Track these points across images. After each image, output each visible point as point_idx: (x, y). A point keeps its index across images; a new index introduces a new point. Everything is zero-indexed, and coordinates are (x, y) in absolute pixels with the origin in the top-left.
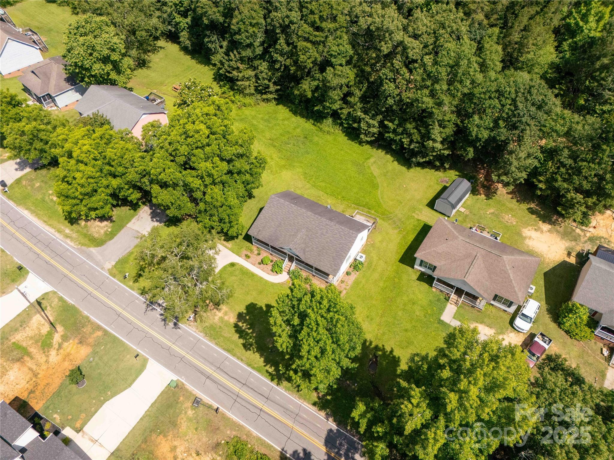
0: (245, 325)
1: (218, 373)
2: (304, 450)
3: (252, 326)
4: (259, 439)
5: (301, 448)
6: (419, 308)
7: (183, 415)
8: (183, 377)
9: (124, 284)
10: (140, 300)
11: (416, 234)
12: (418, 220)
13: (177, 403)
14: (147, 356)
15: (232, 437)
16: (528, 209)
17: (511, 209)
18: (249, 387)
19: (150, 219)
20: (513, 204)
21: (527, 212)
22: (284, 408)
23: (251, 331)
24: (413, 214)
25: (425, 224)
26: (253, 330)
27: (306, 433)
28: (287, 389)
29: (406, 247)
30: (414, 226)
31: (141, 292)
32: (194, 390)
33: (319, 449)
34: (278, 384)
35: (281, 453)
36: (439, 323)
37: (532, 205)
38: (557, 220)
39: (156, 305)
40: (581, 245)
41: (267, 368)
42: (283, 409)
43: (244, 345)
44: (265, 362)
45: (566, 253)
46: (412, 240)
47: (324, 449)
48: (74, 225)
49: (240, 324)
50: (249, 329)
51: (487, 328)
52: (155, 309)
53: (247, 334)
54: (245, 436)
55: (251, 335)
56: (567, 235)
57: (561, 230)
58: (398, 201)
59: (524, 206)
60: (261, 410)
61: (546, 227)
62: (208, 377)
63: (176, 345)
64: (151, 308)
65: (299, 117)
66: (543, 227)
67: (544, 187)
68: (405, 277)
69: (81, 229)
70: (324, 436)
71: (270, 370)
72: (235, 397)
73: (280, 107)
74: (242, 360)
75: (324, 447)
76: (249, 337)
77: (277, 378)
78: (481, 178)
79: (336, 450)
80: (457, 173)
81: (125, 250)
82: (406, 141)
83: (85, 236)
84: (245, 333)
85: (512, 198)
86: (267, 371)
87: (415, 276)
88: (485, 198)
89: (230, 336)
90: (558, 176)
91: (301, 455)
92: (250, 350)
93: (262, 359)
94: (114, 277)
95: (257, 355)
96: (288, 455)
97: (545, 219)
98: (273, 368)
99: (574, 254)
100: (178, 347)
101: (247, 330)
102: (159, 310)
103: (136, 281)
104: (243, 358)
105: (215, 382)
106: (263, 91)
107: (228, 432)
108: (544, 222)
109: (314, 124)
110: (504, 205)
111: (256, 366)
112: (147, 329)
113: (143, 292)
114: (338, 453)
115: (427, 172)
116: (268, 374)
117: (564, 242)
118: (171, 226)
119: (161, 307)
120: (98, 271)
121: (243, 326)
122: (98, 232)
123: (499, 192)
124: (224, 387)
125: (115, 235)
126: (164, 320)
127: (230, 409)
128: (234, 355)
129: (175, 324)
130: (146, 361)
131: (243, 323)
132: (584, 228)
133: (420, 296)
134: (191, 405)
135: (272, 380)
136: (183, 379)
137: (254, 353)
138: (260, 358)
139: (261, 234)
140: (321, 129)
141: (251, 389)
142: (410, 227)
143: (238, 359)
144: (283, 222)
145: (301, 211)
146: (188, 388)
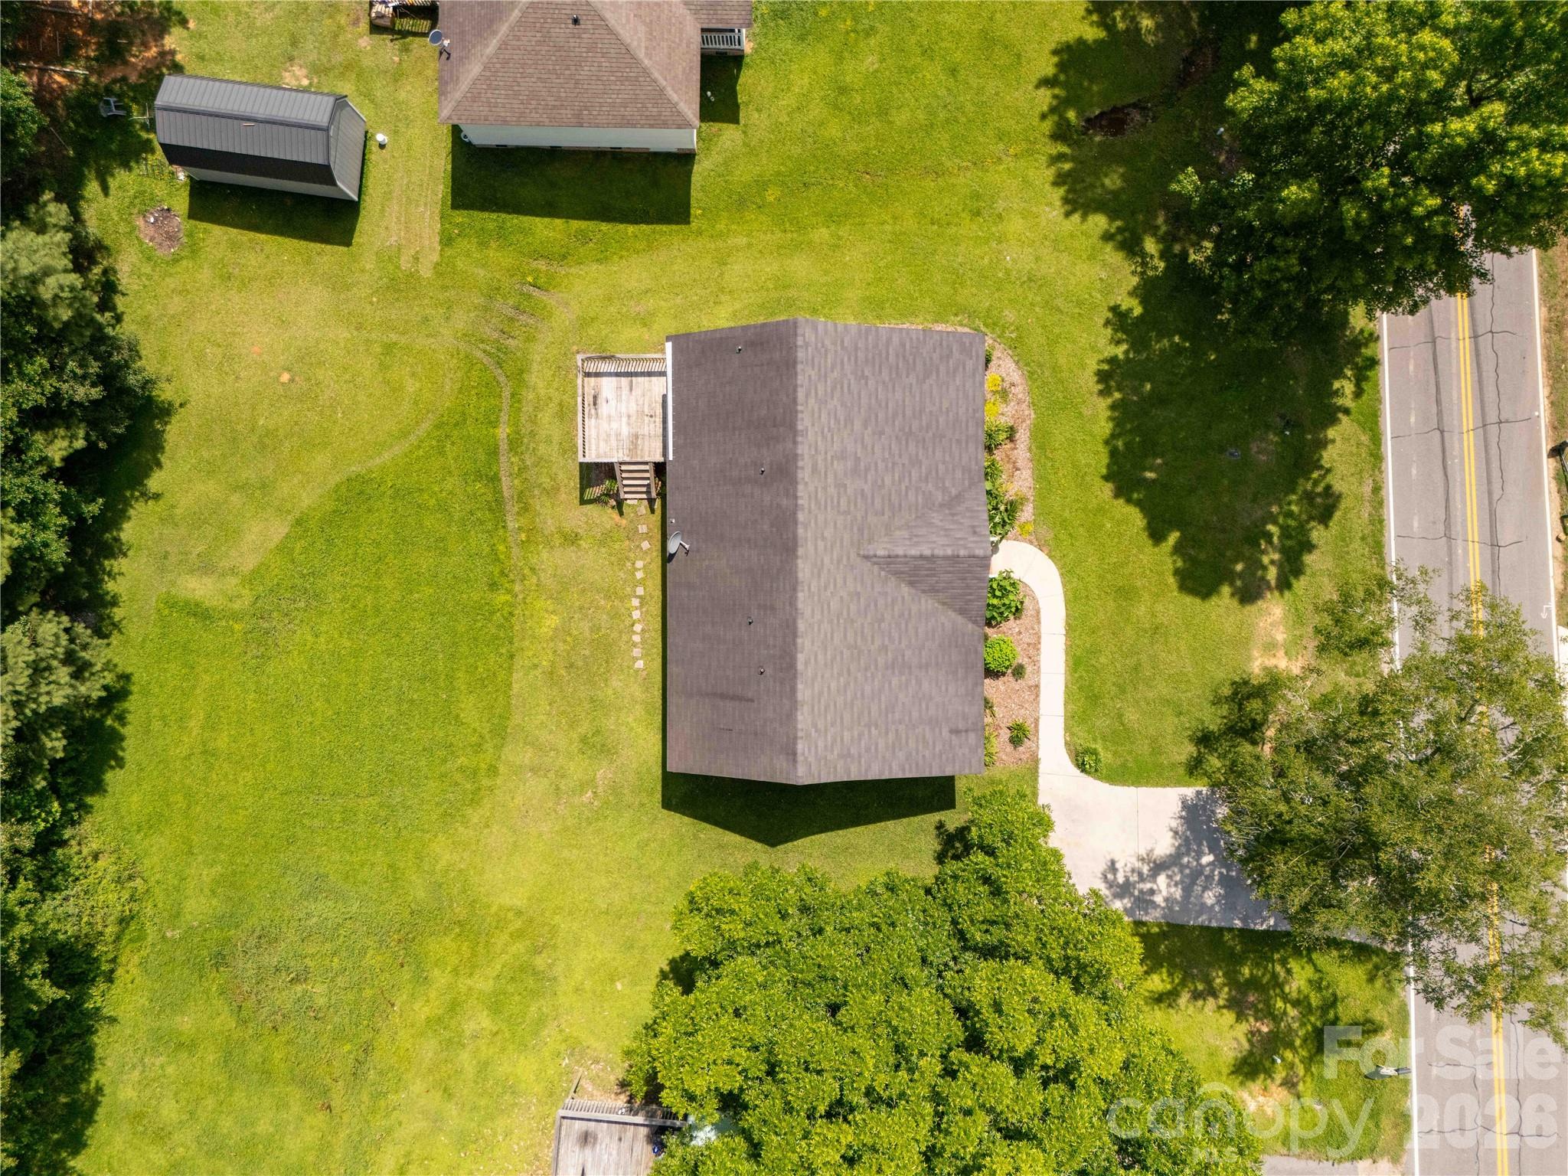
0: (1266, 560)
1: (1464, 527)
3: (1255, 537)
4: (1546, 295)
8: (1544, 616)
11: (527, 221)
12: (447, 241)
18: (1440, 413)
23: (1272, 528)
24: (426, 272)
25: (455, 206)
26: (1265, 523)
29: (605, 227)
30: (483, 245)
31: (1393, 974)
32: (1555, 558)
34: (1374, 339)
41: (1347, 401)
43: (1325, 517)
44: (1333, 421)
46: (558, 222)
49: (1272, 574)
50: (1268, 536)
53: (1285, 533)
55: (1281, 520)
58: (383, 367)
60: (1475, 337)
62: (1495, 545)
68: (744, 173)
71: (1349, 387)
72: (1493, 430)
74: (1377, 489)
77: (1359, 354)
78: (69, 76)
84: (1289, 543)
86: (1358, 393)
87: (728, 135)
88: (176, 31)
89: (1326, 580)
92: (1328, 487)
93: (1331, 433)
94: (1405, 1116)
95: (1329, 456)
98: (1336, 385)
101: (1275, 540)
103: (1368, 1028)
104: (1367, 490)
105: (1492, 514)
111: (1365, 439)
113: (1386, 967)
116: (1365, 386)
121: (1272, 562)
124: (1489, 482)
127: (1532, 421)
128: (1379, 521)
131: (1265, 568)
135: (1373, 362)
136: (1548, 610)
137: (1328, 471)
138: (1333, 441)
139: (965, 718)
140: (124, 921)
141: (1438, 402)
142: (500, 258)
143: (1381, 503)
144: (881, 661)
145: (808, 612)
146: (1560, 579)
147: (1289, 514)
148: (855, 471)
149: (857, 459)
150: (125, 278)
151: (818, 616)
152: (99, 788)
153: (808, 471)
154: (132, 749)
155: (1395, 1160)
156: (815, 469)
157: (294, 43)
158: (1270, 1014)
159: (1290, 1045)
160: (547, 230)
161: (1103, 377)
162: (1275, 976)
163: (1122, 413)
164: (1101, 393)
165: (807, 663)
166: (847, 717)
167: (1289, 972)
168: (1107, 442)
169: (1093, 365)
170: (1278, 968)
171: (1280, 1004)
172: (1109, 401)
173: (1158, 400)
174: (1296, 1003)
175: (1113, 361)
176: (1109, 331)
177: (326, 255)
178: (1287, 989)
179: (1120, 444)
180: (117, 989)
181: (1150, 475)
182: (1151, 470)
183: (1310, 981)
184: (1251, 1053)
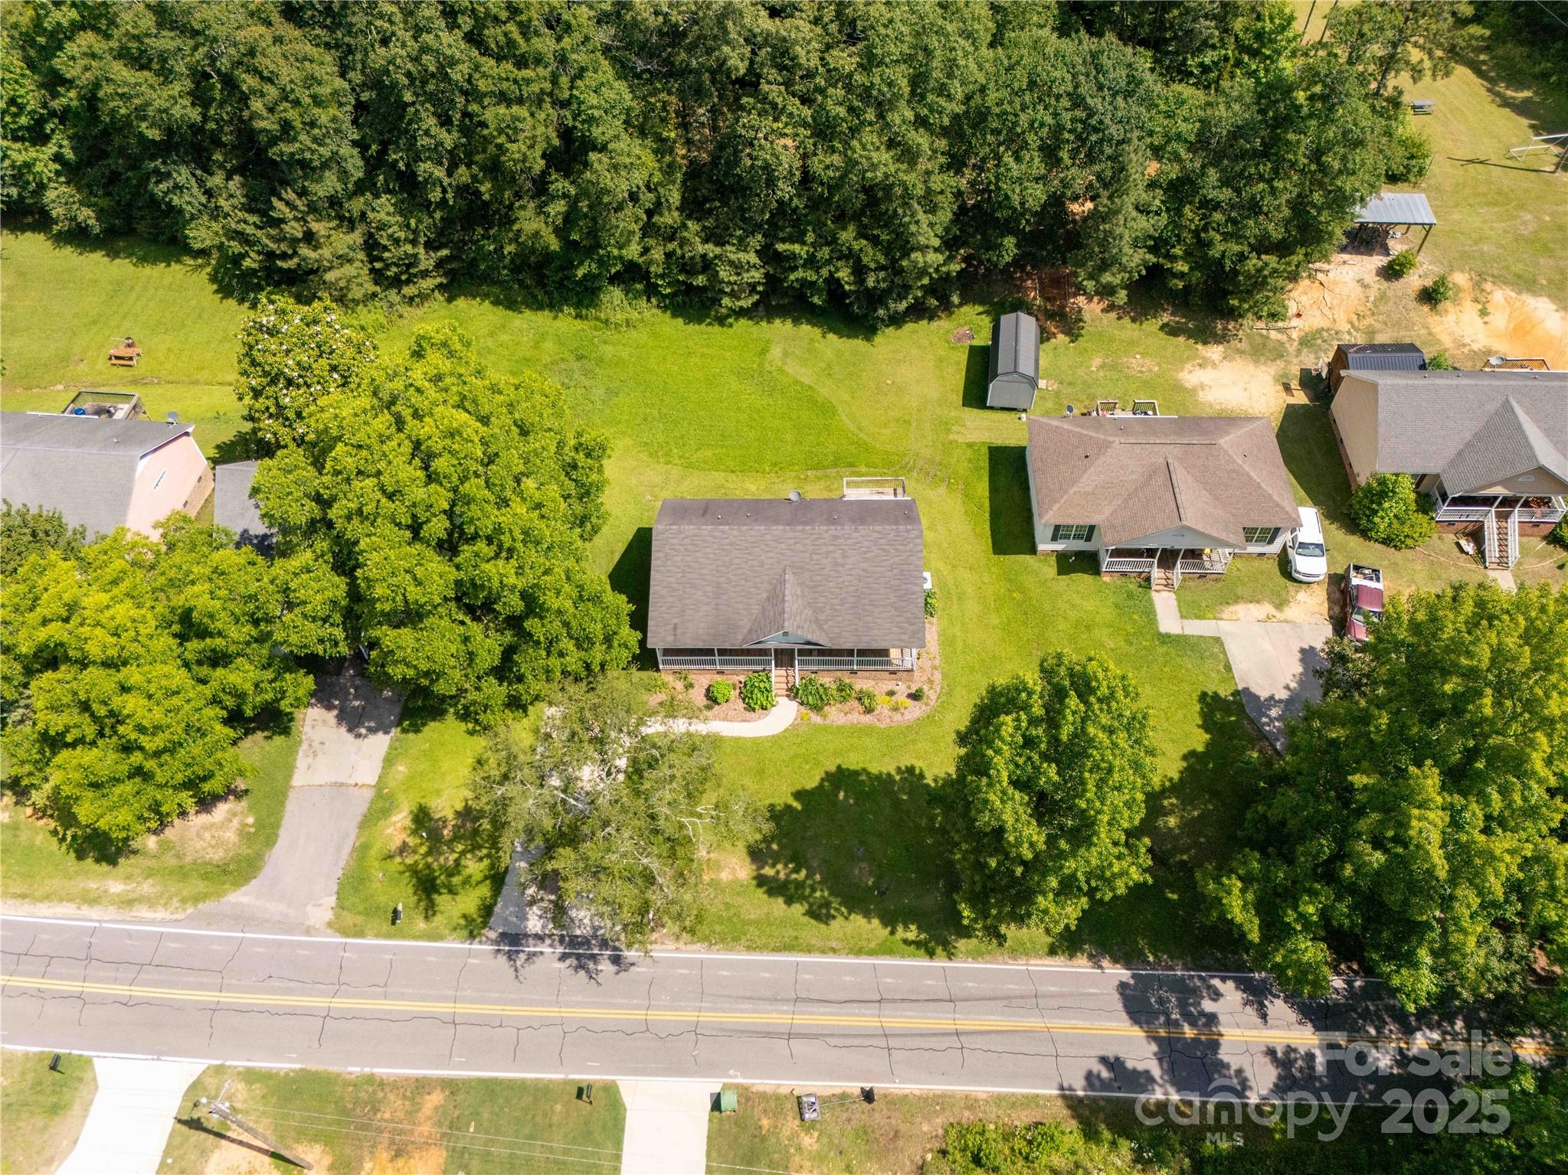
0: (779, 867)
1: (804, 1013)
2: (1104, 1060)
3: (798, 860)
4: (999, 1099)
5: (1096, 1060)
6: (1105, 631)
7: (797, 1159)
8: (731, 1072)
9: (404, 937)
10: (478, 954)
11: (986, 479)
12: (970, 445)
13: (763, 1139)
14: (605, 1077)
15: (941, 1132)
16: (1162, 328)
17: (1132, 343)
18: (894, 1001)
19: (350, 737)
20: (1128, 329)
21: (1162, 335)
22: (1002, 998)
23: (803, 873)
24: (951, 437)
25: (990, 448)
26: (808, 870)
27: (1081, 1024)
28: (976, 955)
29: (987, 515)
30: (970, 461)
31: (465, 933)
32: (779, 1086)
33: (1129, 1038)
34: (950, 956)
35: (1064, 1097)
36: (1163, 643)
37: (1166, 318)
38: (1225, 329)
39: (531, 941)
40: (1295, 361)
41: (900, 932)
42: (1000, 1004)
43: (812, 913)
44: (885, 924)
45: (1281, 388)
46: (987, 494)
47: (1137, 1033)
48: (121, 861)
49: (768, 871)
50: (796, 871)
51: (1252, 606)
52: (535, 954)
53: (800, 885)
54: (967, 1113)
55: (809, 882)
56: (1261, 351)
57: (1244, 346)
58: (898, 420)
59: (1152, 325)
60: (957, 1034)
61: (1214, 352)
62: (790, 1036)
63: (659, 1008)
64: (522, 956)
65: (528, 313)
66: (1209, 355)
67: (1186, 269)
68: (1029, 581)
69: (152, 863)
70: (1120, 1006)
71: (911, 935)
72: (883, 1043)
73: (461, 303)
74: (834, 951)
75: (1137, 1028)
76: (808, 891)
77: (938, 944)
78: (1035, 298)
79: (1162, 1019)
80: (981, 309)
81: (339, 850)
82: (844, 274)
83: (182, 873)
84: (792, 886)
85: (1119, 318)
86: (905, 942)
87: (1050, 570)
88: (1067, 339)
89: (765, 911)
90: (1212, 233)
91: (1105, 1074)
92: (834, 917)
93: (876, 922)
94: (361, 934)
95: (858, 920)
96: (1081, 1093)
97: (1205, 335)
98: (913, 927)
99: (1295, 384)
100: (666, 1008)
101: (794, 876)
102: (547, 950)
103: (430, 911)
104: (834, 944)
105: (815, 1036)
106: (404, 277)
107: (925, 1128)
108: (1205, 343)
109: (578, 316)
110: (1112, 339)
111: (873, 945)
112: (553, 1012)
113: (472, 928)
114: (1169, 1023)
115: (914, 332)
116: (913, 947)
117: (1263, 368)
118: (424, 725)
119: (548, 941)
120: (300, 944)
121: (778, 872)
122: (219, 843)
123: (1086, 316)
124: (840, 1036)
125: (277, 825)
126: (581, 967)
127: (892, 1075)
128: (809, 950)
129: (616, 960)
130: (611, 1091)
131: (773, 866)
132: (1280, 324)
133: (1089, 605)
134: (797, 1122)
135: (931, 954)
136: (736, 1076)
137: (847, 918)
138: (869, 922)
139: (684, 634)
140: (606, 322)
141: (903, 1000)
142: (963, 468)
143: (823, 952)
144: (722, 580)
145: (752, 533)
146: (761, 1089)
147: (814, 890)
148: (836, 564)
149: (843, 565)
150: (935, 324)
151: (750, 539)
152: (674, 315)
153: (834, 533)
154: (693, 328)
155: (330, 925)
156: (836, 537)
157: (1070, 384)
158: (456, 838)
159: (429, 853)
160: (983, 488)
161: (910, 770)
162: (480, 847)
163: (884, 782)
164: (899, 768)
165: (723, 532)
166: (689, 559)
167: (481, 859)
168: (864, 770)
169: (919, 764)
170: (485, 851)
171: (460, 847)
172: (893, 773)
173: (897, 803)
174: (457, 862)
175: (922, 776)
176: (943, 775)
177: (958, 398)
178: (469, 856)
179: (863, 777)
180: (570, 320)
181: (841, 795)
182: (846, 796)
183: (470, 877)
184: (431, 819)
